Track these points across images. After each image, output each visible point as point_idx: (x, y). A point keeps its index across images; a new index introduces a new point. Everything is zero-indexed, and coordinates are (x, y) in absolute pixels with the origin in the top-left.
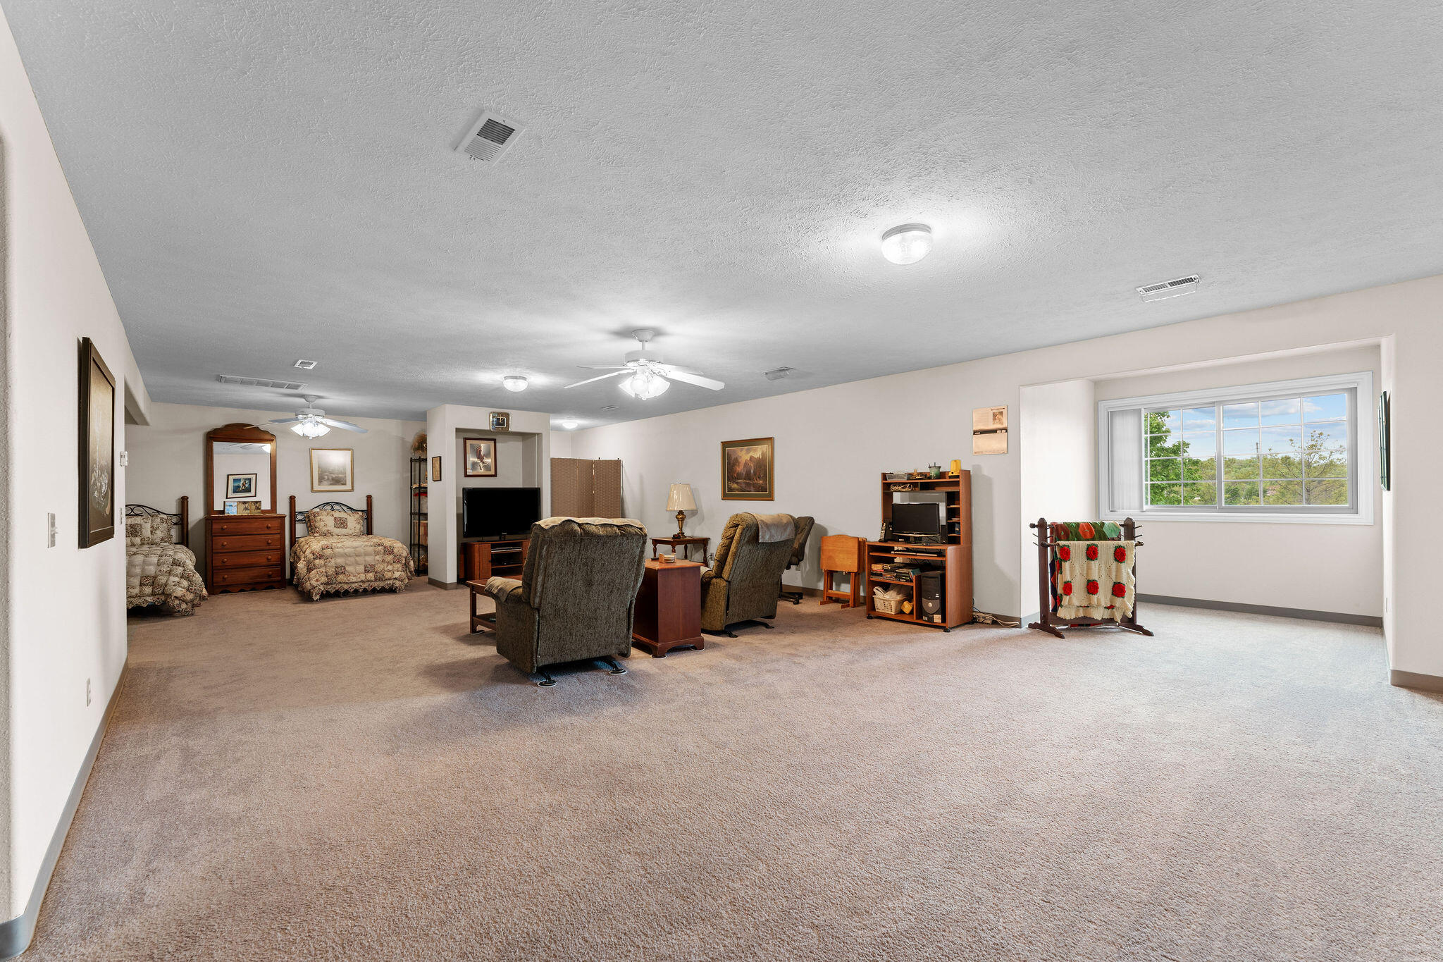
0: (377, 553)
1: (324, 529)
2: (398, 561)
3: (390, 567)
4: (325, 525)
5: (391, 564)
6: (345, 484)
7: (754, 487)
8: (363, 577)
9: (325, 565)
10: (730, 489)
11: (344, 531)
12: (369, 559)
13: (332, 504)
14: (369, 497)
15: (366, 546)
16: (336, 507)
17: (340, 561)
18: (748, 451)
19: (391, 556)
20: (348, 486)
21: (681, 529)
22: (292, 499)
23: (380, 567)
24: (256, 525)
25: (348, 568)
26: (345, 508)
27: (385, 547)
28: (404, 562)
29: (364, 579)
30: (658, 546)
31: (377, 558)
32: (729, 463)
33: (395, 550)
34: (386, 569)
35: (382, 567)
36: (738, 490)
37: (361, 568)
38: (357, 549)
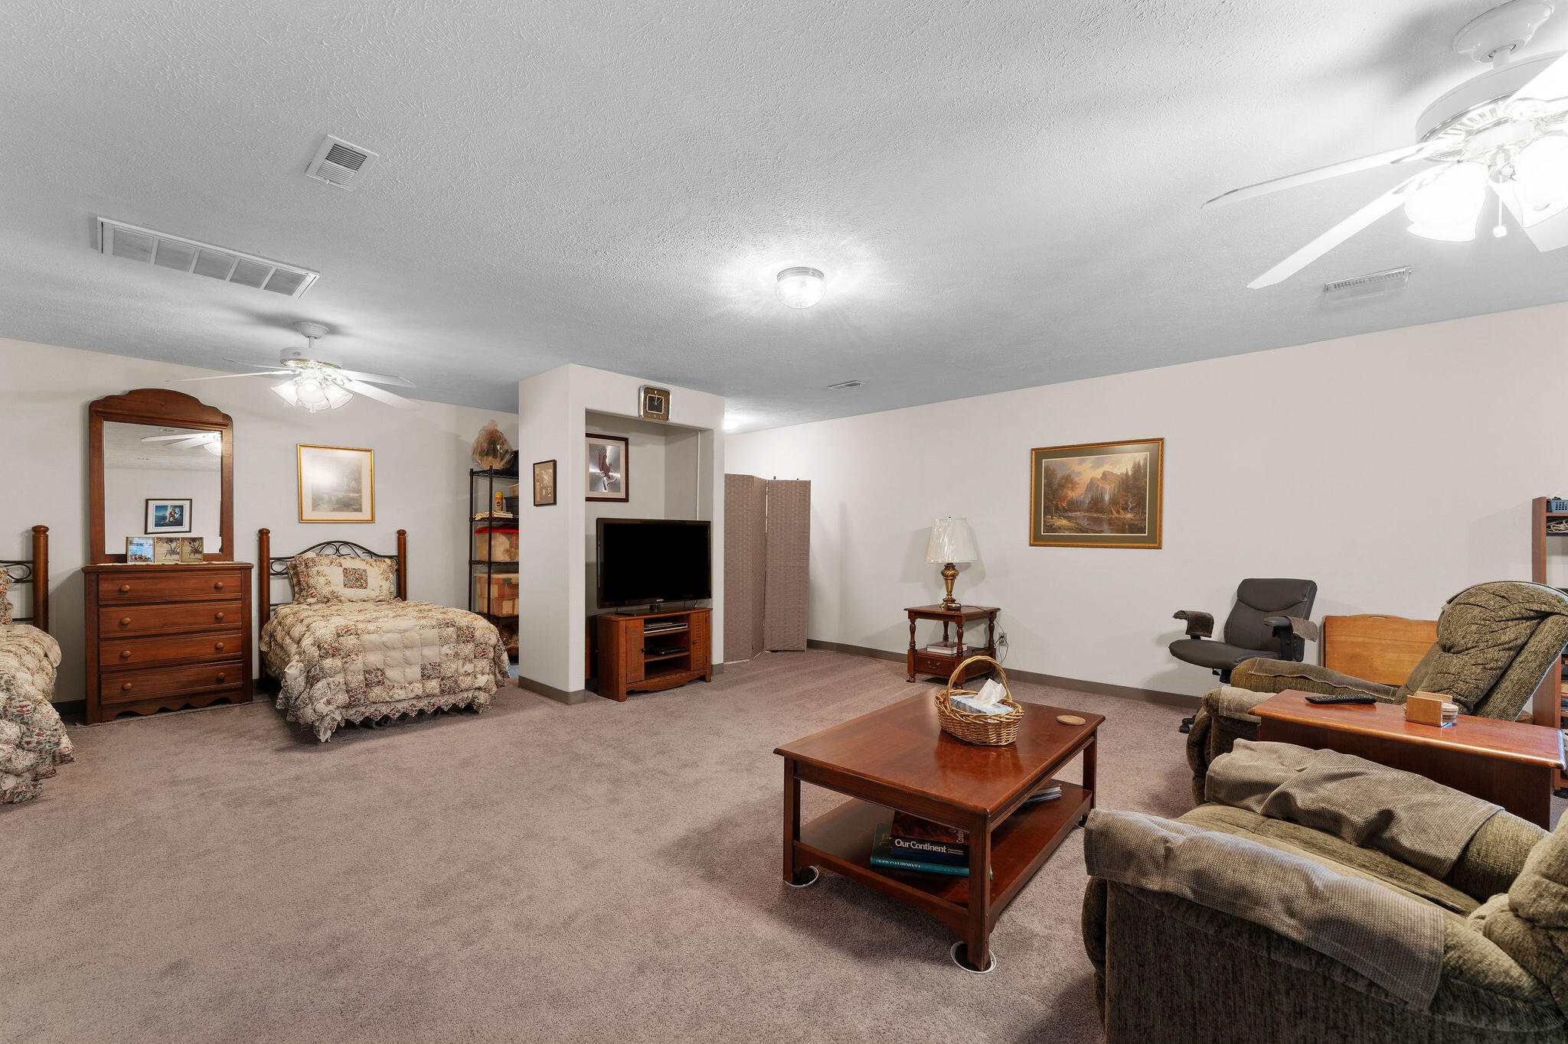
0: (443, 641)
1: (326, 591)
2: (484, 655)
3: (469, 667)
4: (328, 583)
5: (470, 661)
6: (359, 510)
7: (1110, 524)
8: (418, 688)
9: (344, 670)
10: (1050, 528)
11: (361, 593)
12: (431, 653)
13: (337, 544)
14: (401, 534)
15: (423, 627)
16: (344, 550)
17: (374, 659)
18: (1097, 465)
19: (471, 646)
20: (366, 514)
21: (950, 593)
22: (263, 536)
23: (449, 668)
24: (192, 583)
25: (389, 673)
26: (359, 552)
27: (459, 629)
28: (491, 655)
29: (420, 693)
30: (919, 622)
31: (446, 649)
32: (1048, 485)
33: (477, 634)
34: (462, 671)
35: (454, 666)
36: (1070, 529)
37: (415, 672)
38: (407, 634)
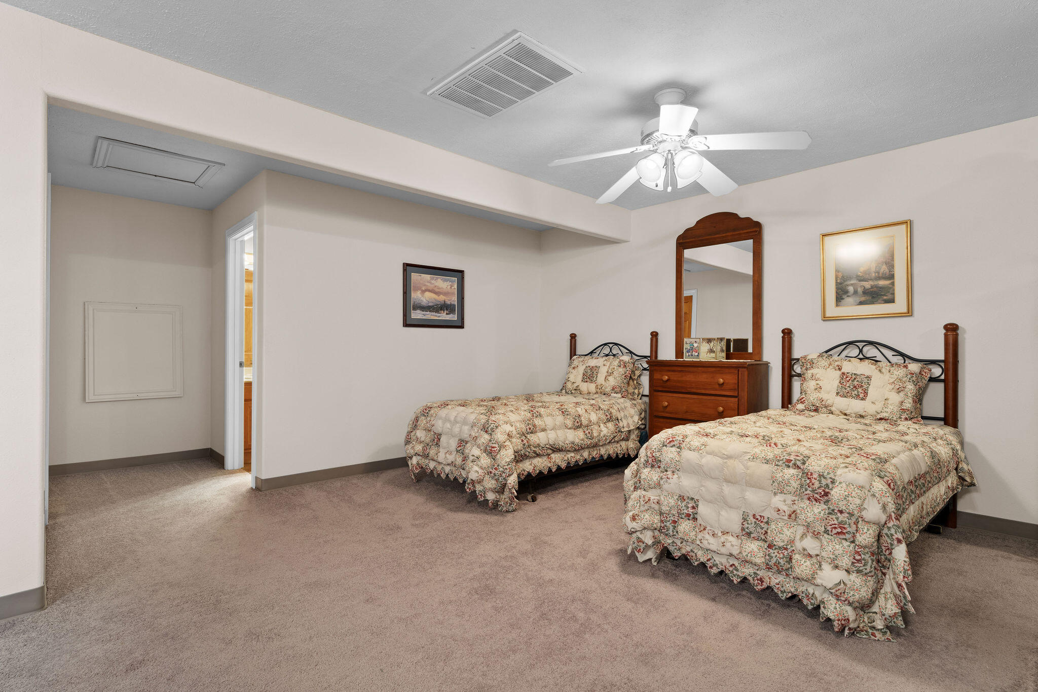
0: (780, 488)
2: (841, 532)
3: (810, 544)
5: (816, 535)
6: (892, 301)
8: (733, 544)
11: (855, 405)
12: (756, 500)
13: (861, 345)
14: (952, 330)
15: (754, 458)
16: (870, 351)
17: (687, 483)
19: (819, 509)
20: (900, 305)
22: (787, 334)
23: (782, 533)
25: (704, 510)
26: (889, 353)
27: (807, 475)
29: (735, 552)
31: (778, 501)
33: (836, 493)
34: (799, 545)
35: (788, 533)
37: (733, 520)
38: (730, 462)
